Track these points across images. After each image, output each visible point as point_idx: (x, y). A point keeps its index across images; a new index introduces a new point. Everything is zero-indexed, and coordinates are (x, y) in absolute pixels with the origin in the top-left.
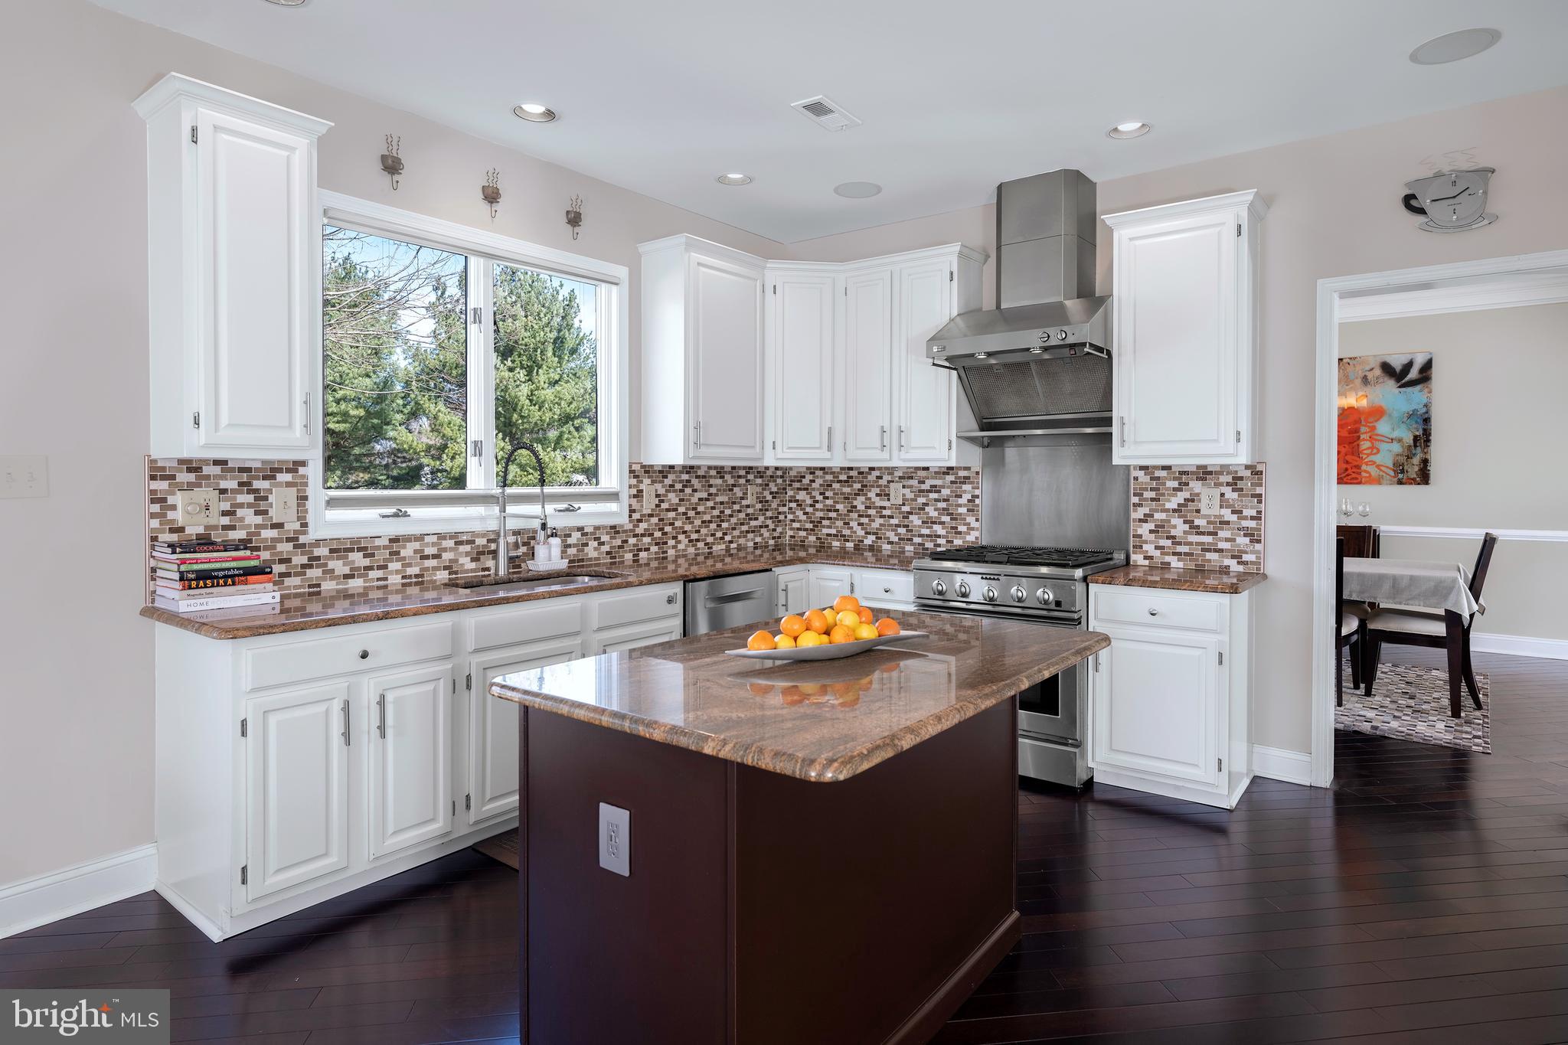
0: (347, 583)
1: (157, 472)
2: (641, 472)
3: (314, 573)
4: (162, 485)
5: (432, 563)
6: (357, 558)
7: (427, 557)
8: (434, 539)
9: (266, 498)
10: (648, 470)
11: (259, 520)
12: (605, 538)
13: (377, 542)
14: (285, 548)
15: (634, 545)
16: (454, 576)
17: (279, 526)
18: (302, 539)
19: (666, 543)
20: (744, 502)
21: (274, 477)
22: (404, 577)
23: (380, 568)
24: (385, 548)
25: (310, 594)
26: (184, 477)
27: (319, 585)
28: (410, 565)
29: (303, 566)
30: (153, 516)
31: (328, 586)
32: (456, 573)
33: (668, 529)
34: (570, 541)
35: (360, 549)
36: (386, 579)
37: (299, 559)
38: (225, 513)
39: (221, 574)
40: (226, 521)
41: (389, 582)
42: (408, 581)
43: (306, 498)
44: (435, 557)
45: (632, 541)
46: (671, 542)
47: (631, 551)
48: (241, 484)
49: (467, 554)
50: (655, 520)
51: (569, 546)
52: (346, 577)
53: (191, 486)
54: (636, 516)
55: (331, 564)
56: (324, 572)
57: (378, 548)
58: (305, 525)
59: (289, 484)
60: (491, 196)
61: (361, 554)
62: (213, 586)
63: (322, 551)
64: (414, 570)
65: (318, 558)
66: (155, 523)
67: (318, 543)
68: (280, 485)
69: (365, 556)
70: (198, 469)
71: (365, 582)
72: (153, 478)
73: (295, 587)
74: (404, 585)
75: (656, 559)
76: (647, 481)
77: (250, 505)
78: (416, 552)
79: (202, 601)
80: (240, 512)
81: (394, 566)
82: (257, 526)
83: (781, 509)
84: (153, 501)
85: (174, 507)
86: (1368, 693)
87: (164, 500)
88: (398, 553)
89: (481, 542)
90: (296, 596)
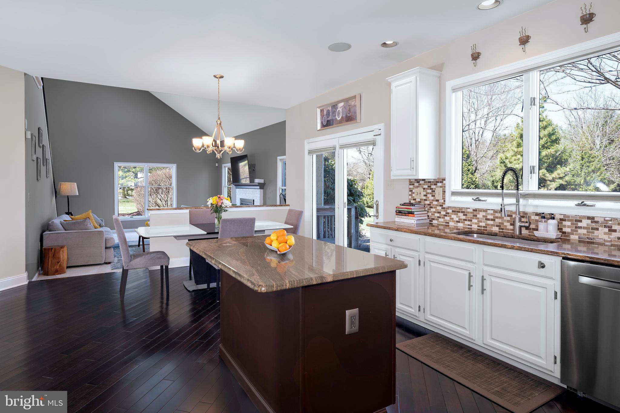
0: (458, 224)
1: (411, 183)
3: (447, 218)
4: (411, 187)
5: (491, 222)
7: (488, 220)
8: (492, 212)
9: (434, 191)
11: (432, 198)
13: (469, 210)
14: (439, 208)
16: (501, 230)
17: (437, 201)
18: (444, 206)
21: (436, 185)
22: (478, 226)
23: (469, 220)
24: (471, 213)
25: (446, 225)
26: (416, 184)
27: (448, 223)
28: (481, 222)
29: (444, 215)
30: (410, 195)
31: (451, 224)
32: (503, 229)
34: (580, 224)
35: (462, 212)
36: (471, 225)
37: (443, 213)
38: (425, 196)
39: (403, 212)
40: (425, 198)
41: (472, 227)
42: (480, 228)
43: (445, 192)
44: (492, 220)
48: (428, 186)
49: (508, 221)
51: (580, 228)
52: (457, 222)
53: (418, 187)
55: (453, 216)
56: (450, 219)
57: (469, 212)
58: (444, 201)
59: (441, 187)
60: (524, 41)
61: (462, 214)
62: (401, 215)
63: (450, 211)
65: (448, 213)
66: (410, 197)
67: (448, 208)
68: (438, 187)
69: (464, 215)
70: (419, 182)
71: (464, 225)
72: (410, 185)
73: (442, 222)
77: (430, 193)
78: (483, 216)
79: (400, 219)
80: (428, 195)
81: (475, 221)
82: (432, 200)
84: (410, 191)
85: (414, 193)
87: (412, 191)
88: (476, 216)
90: (442, 225)
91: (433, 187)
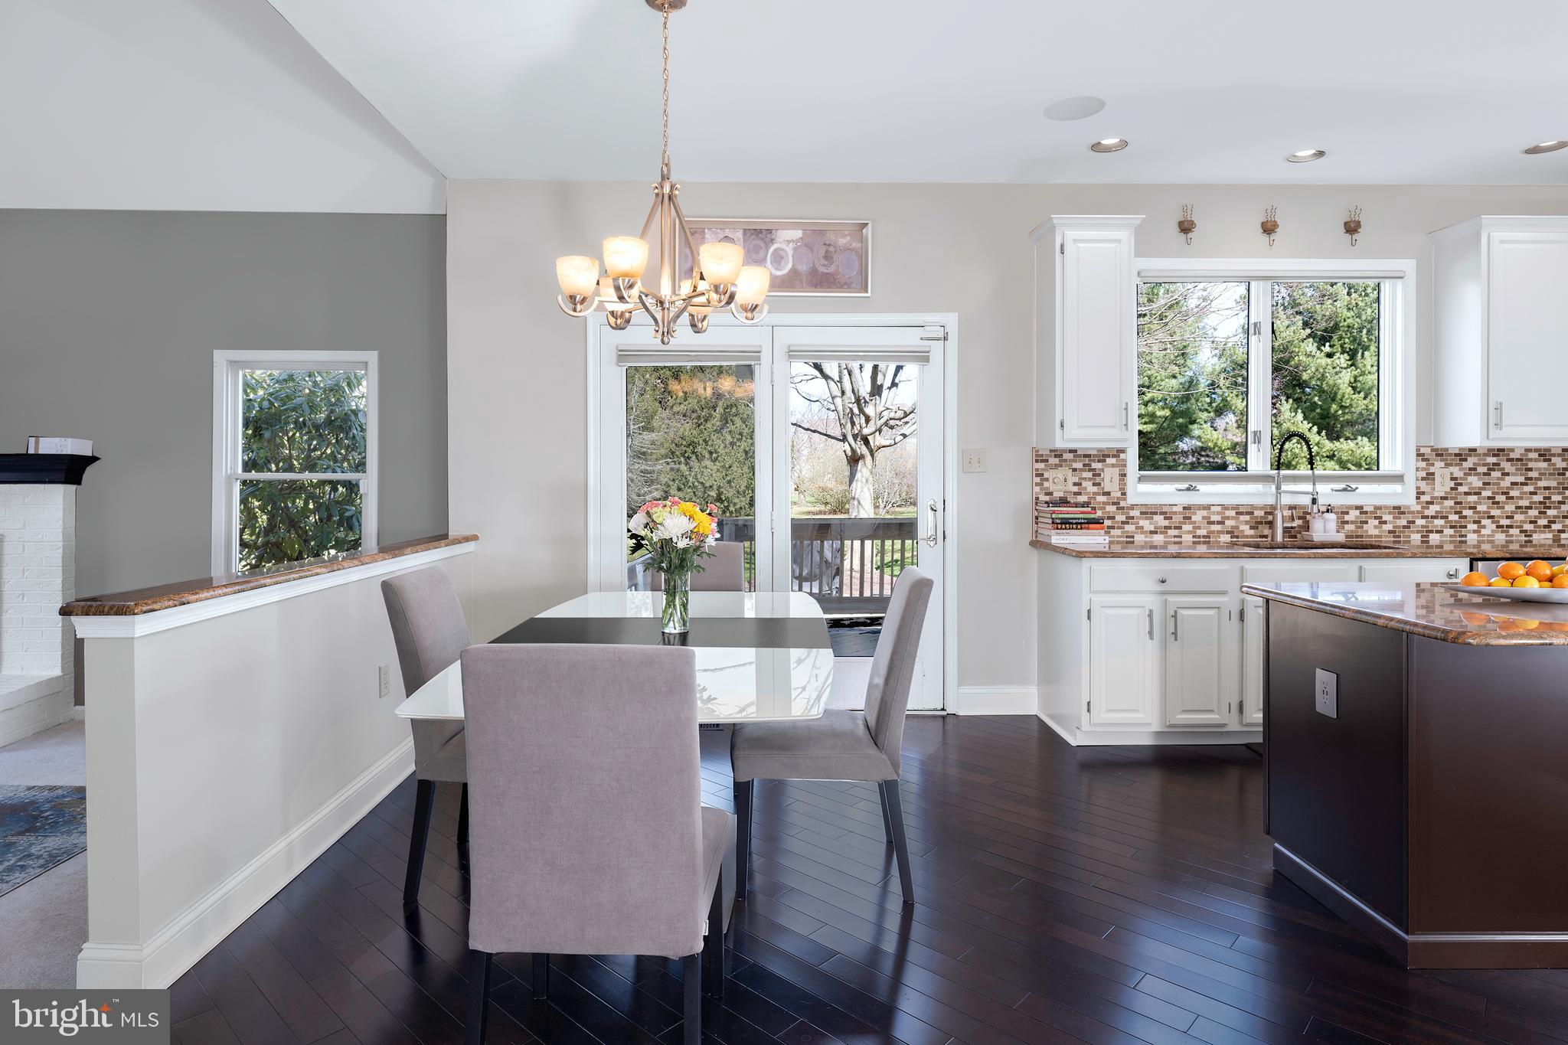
0: (1153, 537)
1: (1040, 458)
2: (1432, 456)
3: (1130, 528)
4: (1041, 465)
5: (1216, 528)
6: (1160, 520)
7: (1213, 523)
8: (1219, 509)
9: (1099, 475)
10: (1440, 454)
11: (1095, 489)
12: (1387, 517)
13: (1175, 509)
14: (1111, 509)
15: (1423, 526)
16: (1235, 539)
17: (1108, 494)
18: (1122, 504)
19: (1466, 527)
21: (1105, 461)
22: (1195, 537)
23: (1176, 528)
24: (1180, 513)
25: (1127, 542)
26: (1053, 461)
27: (1133, 537)
28: (1199, 528)
29: (1123, 523)
30: (1037, 484)
31: (1139, 538)
32: (1237, 537)
33: (1467, 512)
34: (1347, 518)
35: (1162, 513)
36: (1181, 537)
37: (1120, 518)
38: (1075, 484)
39: (1074, 521)
40: (1076, 489)
41: (1183, 539)
42: (1198, 540)
43: (1125, 475)
44: (1219, 523)
45: (1420, 522)
46: (1472, 527)
47: (1418, 532)
48: (1085, 465)
49: (1247, 523)
50: (1450, 503)
51: (1347, 522)
52: (1152, 532)
53: (1057, 466)
54: (1425, 498)
55: (1142, 523)
56: (1136, 528)
57: (1175, 513)
58: (1124, 494)
59: (1113, 466)
60: (1269, 229)
61: (1162, 517)
62: (1070, 529)
63: (1135, 513)
64: (1202, 532)
65: (1133, 518)
66: (1037, 489)
67: (1132, 507)
68: (1108, 466)
69: (1165, 518)
70: (1061, 456)
71: (1165, 537)
72: (1037, 461)
73: (1118, 537)
75: (1451, 542)
76: (1439, 464)
77: (1090, 479)
78: (1204, 518)
79: (1062, 537)
80: (1085, 484)
81: (1187, 527)
82: (1094, 493)
84: (1037, 475)
85: (1047, 480)
87: (1042, 475)
88: (1190, 518)
89: (1259, 513)
90: (1118, 542)
91: (1096, 465)
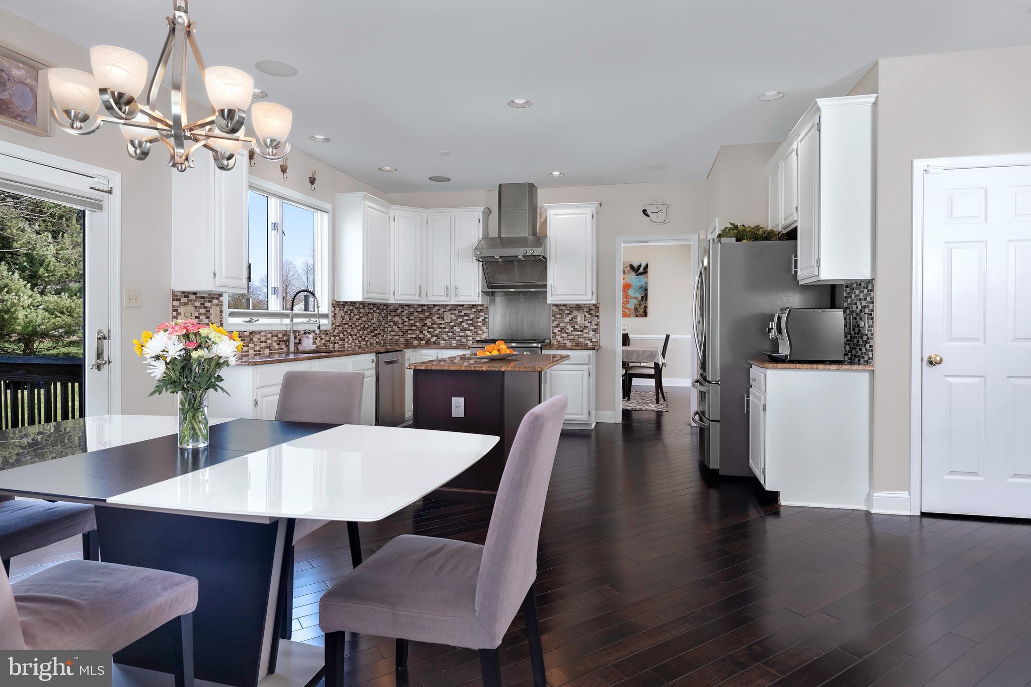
1: (176, 298)
2: (337, 305)
4: (176, 303)
5: (263, 345)
7: (262, 342)
8: (265, 333)
9: (209, 311)
10: (338, 303)
11: (207, 321)
12: (323, 336)
13: (246, 334)
15: (334, 340)
19: (344, 340)
20: (373, 321)
21: (211, 302)
22: (255, 351)
26: (184, 300)
28: (256, 345)
32: (272, 350)
33: (345, 333)
38: (195, 318)
41: (249, 353)
43: (223, 312)
44: (264, 342)
45: (332, 338)
46: (346, 340)
47: (332, 343)
48: (201, 304)
49: (276, 341)
50: (340, 328)
53: (186, 304)
54: (334, 326)
57: (245, 336)
58: (222, 324)
59: (217, 305)
60: (284, 170)
64: (257, 348)
68: (213, 305)
70: (188, 296)
72: (174, 300)
74: (270, 353)
76: (338, 309)
77: (204, 314)
78: (258, 339)
80: (201, 317)
81: (251, 345)
83: (386, 326)
84: (174, 311)
85: (180, 314)
86: (629, 399)
87: (176, 310)
88: (253, 339)
89: (280, 335)
91: (208, 304)
